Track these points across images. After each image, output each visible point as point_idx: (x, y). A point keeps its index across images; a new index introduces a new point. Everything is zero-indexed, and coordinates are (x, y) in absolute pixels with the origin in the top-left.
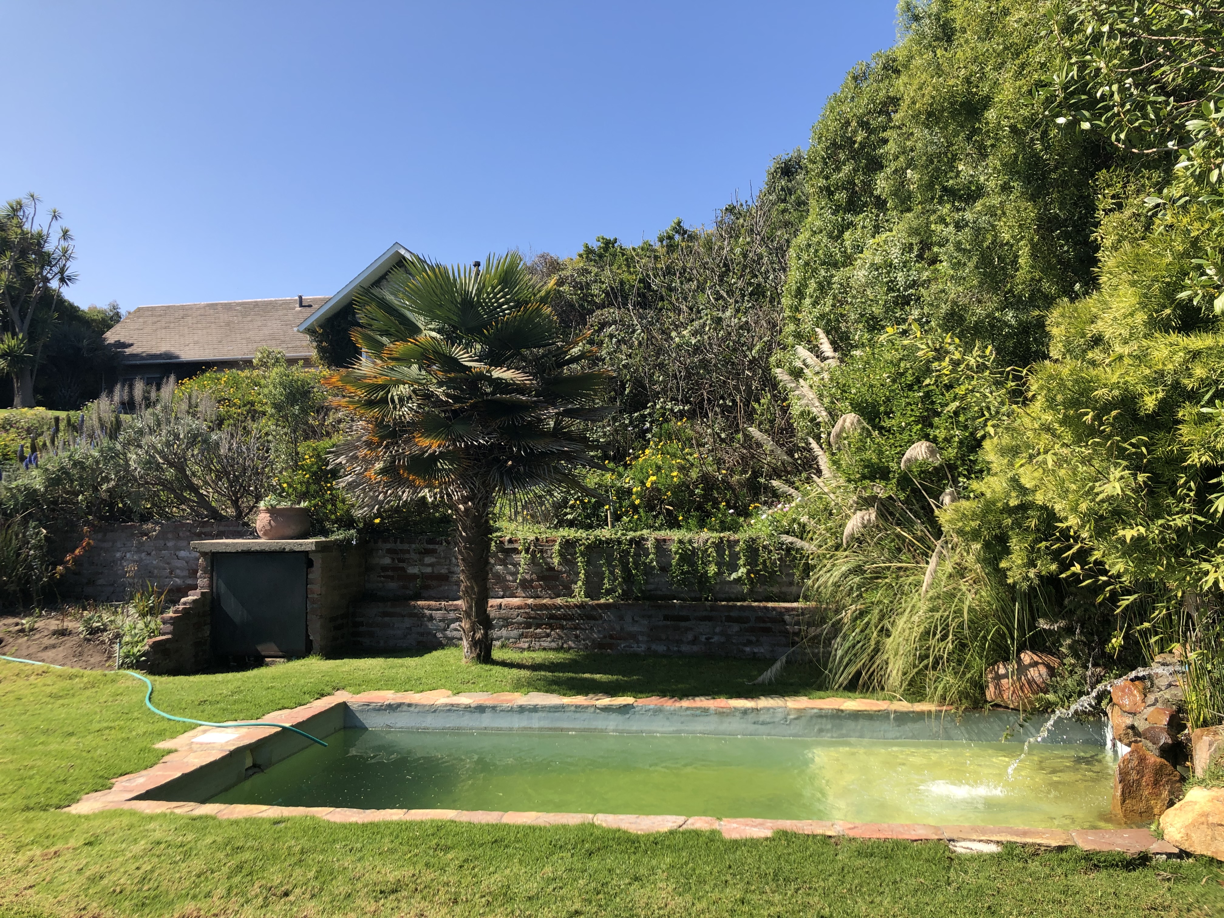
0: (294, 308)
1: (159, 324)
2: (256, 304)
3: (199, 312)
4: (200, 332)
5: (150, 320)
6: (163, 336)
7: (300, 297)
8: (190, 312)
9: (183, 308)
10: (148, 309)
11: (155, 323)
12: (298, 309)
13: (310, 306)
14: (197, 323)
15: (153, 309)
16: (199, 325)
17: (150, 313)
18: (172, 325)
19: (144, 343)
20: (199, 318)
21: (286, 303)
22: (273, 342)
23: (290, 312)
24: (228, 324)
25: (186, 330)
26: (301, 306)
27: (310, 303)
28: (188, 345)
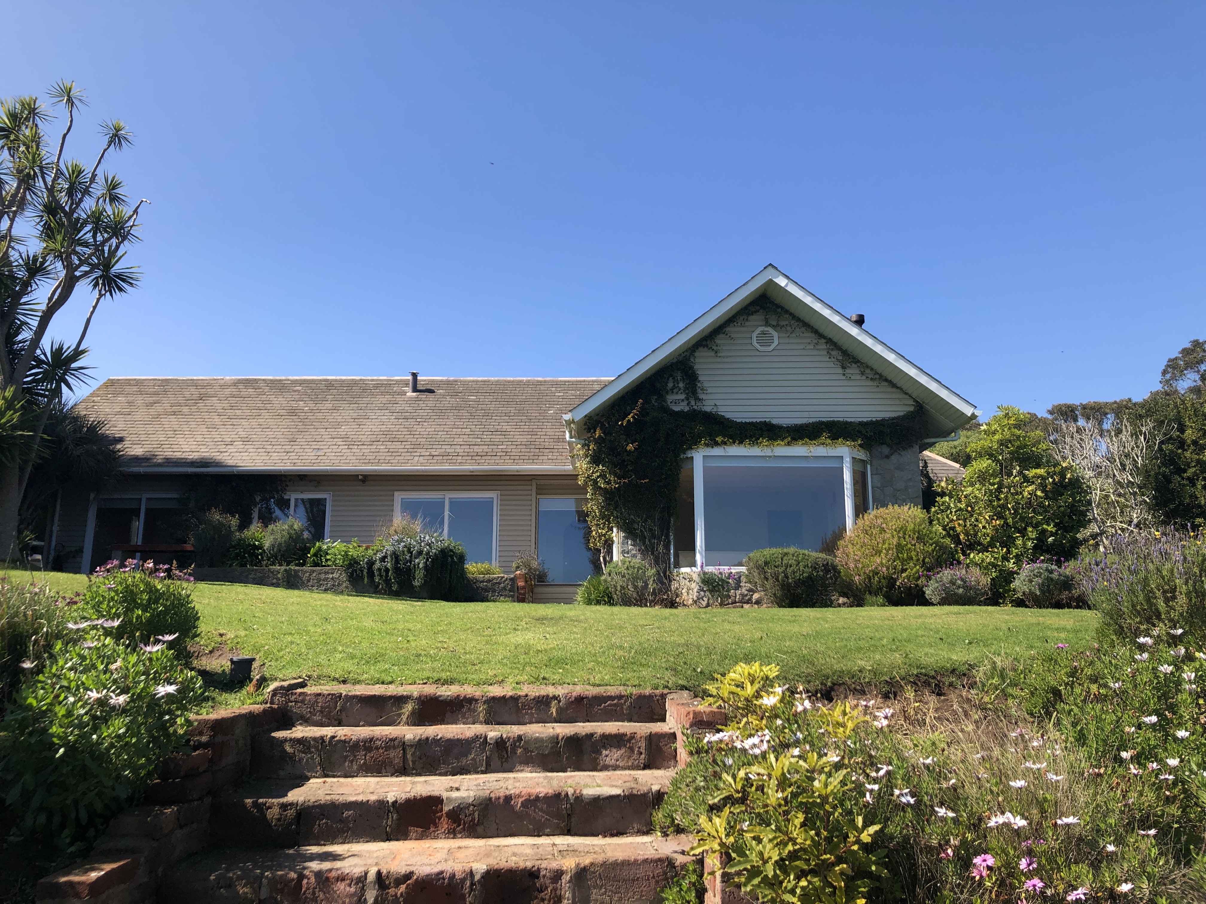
0: (405, 393)
1: (158, 408)
2: (330, 385)
3: (227, 392)
4: (244, 422)
5: (140, 400)
6: (176, 427)
7: (414, 375)
8: (211, 391)
9: (194, 383)
10: (128, 382)
11: (152, 404)
12: (410, 394)
13: (431, 391)
14: (232, 408)
15: (138, 383)
16: (239, 412)
17: (135, 389)
18: (186, 410)
19: (143, 437)
20: (233, 400)
21: (389, 384)
22: (397, 446)
23: (398, 398)
24: (293, 412)
25: (217, 420)
26: (415, 390)
27: (429, 387)
28: (232, 443)
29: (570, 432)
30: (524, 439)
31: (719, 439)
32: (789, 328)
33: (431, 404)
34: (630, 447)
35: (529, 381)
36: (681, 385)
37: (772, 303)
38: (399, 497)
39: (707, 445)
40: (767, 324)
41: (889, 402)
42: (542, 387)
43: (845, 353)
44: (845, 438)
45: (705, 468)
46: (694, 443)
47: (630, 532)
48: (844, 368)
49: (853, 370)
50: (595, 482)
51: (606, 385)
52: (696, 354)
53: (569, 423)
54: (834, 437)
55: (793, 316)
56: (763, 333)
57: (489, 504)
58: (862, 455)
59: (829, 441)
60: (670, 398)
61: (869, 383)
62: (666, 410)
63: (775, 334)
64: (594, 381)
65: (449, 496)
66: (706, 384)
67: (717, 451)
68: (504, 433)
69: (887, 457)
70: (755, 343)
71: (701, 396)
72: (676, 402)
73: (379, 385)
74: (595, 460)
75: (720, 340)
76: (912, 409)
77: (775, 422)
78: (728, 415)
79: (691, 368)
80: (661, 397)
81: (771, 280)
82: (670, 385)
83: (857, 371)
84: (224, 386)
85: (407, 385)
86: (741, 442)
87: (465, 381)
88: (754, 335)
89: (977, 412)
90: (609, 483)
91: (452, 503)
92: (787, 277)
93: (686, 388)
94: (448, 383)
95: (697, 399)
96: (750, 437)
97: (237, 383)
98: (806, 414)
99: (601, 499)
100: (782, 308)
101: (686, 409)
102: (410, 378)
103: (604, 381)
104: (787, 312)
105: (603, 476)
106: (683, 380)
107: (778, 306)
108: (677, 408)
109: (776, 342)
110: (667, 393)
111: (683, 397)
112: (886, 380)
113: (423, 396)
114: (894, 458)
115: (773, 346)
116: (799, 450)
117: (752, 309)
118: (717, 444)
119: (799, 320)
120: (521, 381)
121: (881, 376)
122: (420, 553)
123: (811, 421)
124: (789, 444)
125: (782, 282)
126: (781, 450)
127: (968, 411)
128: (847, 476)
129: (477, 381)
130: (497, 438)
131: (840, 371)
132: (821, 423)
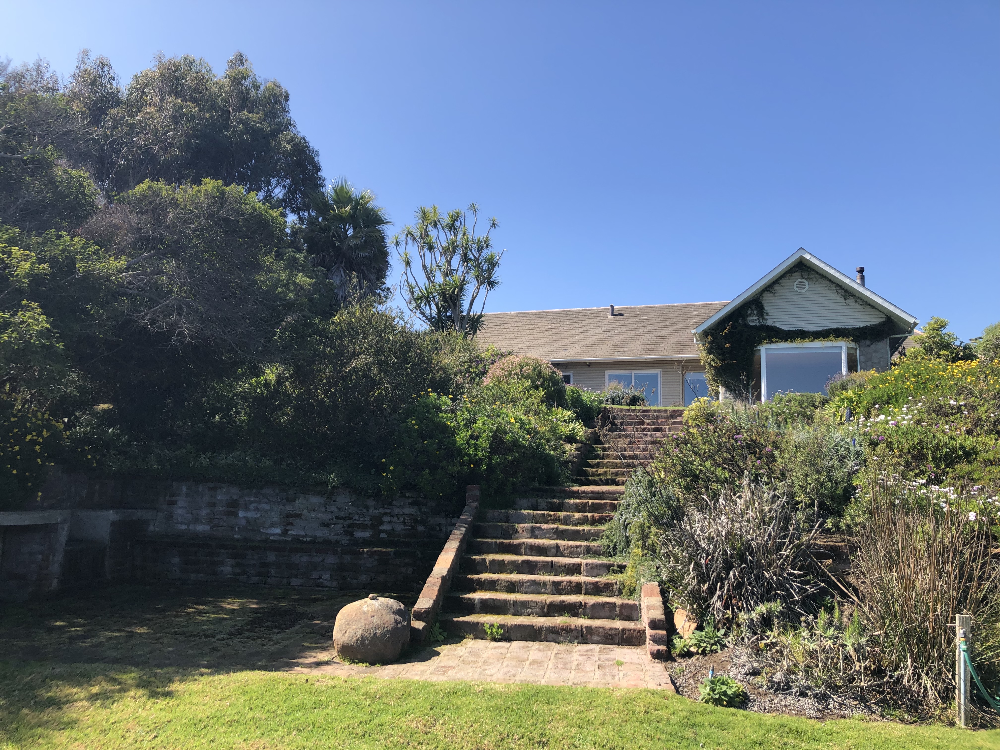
0: (607, 317)
2: (566, 314)
3: (514, 320)
7: (612, 306)
12: (610, 317)
13: (622, 315)
14: (518, 329)
16: (522, 331)
18: (495, 331)
20: (518, 325)
21: (598, 312)
22: (605, 346)
23: (604, 320)
24: (549, 330)
25: (512, 336)
26: (613, 314)
27: (620, 312)
28: (522, 348)
29: (696, 338)
30: (675, 340)
31: (773, 340)
32: (814, 279)
33: (622, 322)
34: (727, 345)
35: (677, 306)
36: (755, 312)
37: (806, 266)
38: (607, 373)
39: (767, 343)
40: (802, 278)
41: (872, 316)
42: (686, 309)
43: (846, 291)
44: (843, 337)
45: (767, 355)
46: (760, 342)
47: (728, 388)
48: (845, 299)
49: (851, 300)
50: (710, 364)
51: (726, 305)
52: (764, 295)
53: (695, 334)
54: (837, 336)
55: (817, 273)
56: (800, 282)
57: (656, 376)
58: (853, 345)
59: (833, 339)
60: (749, 319)
61: (860, 307)
62: (746, 325)
63: (807, 283)
64: (717, 304)
65: (634, 372)
66: (768, 311)
67: (773, 346)
68: (663, 337)
69: (869, 346)
70: (795, 288)
71: (766, 317)
72: (752, 321)
73: (592, 312)
74: (710, 352)
75: (776, 287)
76: (884, 320)
77: (805, 329)
78: (780, 327)
79: (761, 303)
80: (744, 319)
81: (802, 256)
82: (749, 312)
83: (853, 300)
84: (512, 317)
85: (608, 312)
86: (786, 341)
87: (640, 308)
88: (795, 284)
89: (917, 321)
90: (716, 363)
91: (637, 377)
92: (810, 254)
93: (757, 313)
94: (631, 309)
95: (764, 319)
96: (791, 338)
97: (518, 315)
98: (823, 325)
99: (713, 372)
100: (811, 269)
101: (758, 324)
102: (610, 307)
103: (723, 303)
104: (813, 270)
105: (713, 360)
106: (756, 309)
107: (809, 268)
108: (753, 324)
109: (807, 287)
110: (747, 316)
111: (756, 318)
112: (870, 305)
113: (618, 318)
114: (873, 346)
115: (806, 289)
116: (818, 343)
117: (794, 270)
118: (772, 342)
119: (820, 274)
120: (673, 306)
121: (866, 302)
122: (623, 398)
123: (826, 328)
124: (812, 341)
125: (808, 257)
126: (808, 344)
127: (912, 321)
128: (844, 357)
129: (647, 307)
130: (659, 341)
131: (844, 301)
132: (831, 329)
